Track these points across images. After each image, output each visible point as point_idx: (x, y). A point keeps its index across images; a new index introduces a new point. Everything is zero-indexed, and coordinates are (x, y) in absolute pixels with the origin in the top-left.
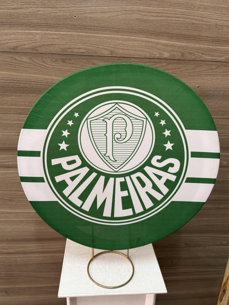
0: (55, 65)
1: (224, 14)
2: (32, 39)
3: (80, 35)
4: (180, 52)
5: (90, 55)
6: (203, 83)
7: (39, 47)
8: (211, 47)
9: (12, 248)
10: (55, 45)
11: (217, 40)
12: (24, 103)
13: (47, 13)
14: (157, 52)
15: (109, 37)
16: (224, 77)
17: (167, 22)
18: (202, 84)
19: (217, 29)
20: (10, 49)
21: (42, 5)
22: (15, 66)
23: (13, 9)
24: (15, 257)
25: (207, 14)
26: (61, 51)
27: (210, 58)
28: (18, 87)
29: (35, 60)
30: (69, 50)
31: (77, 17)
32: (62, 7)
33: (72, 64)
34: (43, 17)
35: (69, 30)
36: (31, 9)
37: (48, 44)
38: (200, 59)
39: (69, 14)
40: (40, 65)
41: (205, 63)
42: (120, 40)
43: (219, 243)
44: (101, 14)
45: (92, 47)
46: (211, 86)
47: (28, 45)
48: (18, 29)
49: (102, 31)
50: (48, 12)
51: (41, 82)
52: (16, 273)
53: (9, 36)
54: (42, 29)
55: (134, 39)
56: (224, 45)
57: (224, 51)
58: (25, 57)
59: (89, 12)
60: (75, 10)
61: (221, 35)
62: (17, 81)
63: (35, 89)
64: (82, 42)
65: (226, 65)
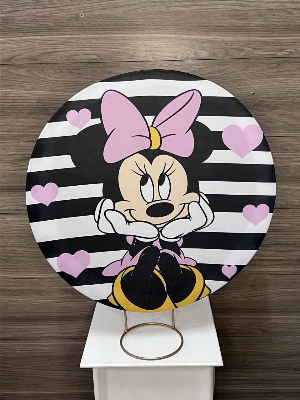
0: (59, 76)
2: (30, 47)
3: (89, 38)
4: (223, 49)
5: (103, 61)
6: (259, 88)
7: (39, 55)
8: (266, 39)
10: (58, 52)
11: (273, 29)
12: (22, 128)
13: (47, 15)
14: (191, 52)
15: (126, 37)
16: (289, 78)
17: (201, 12)
18: (259, 90)
19: (272, 15)
20: (3, 60)
21: (41, 5)
22: (10, 82)
23: (7, 13)
26: (66, 59)
27: (266, 53)
28: (14, 107)
29: (35, 73)
30: (76, 58)
31: (84, 16)
32: (64, 5)
33: (81, 74)
34: (43, 20)
35: (74, 33)
36: (28, 11)
37: (50, 52)
38: (252, 56)
39: (74, 13)
40: (41, 78)
41: (259, 61)
42: (140, 40)
44: (114, 9)
45: (105, 51)
46: (272, 91)
47: (25, 55)
48: (14, 36)
49: (116, 30)
50: (49, 13)
51: (42, 100)
52: (15, 370)
53: (2, 46)
54: (41, 34)
55: (158, 36)
56: (284, 35)
57: (286, 43)
58: (22, 70)
59: (99, 8)
60: (82, 8)
61: (277, 21)
62: (13, 99)
63: (35, 109)
64: (92, 45)
65: (290, 61)
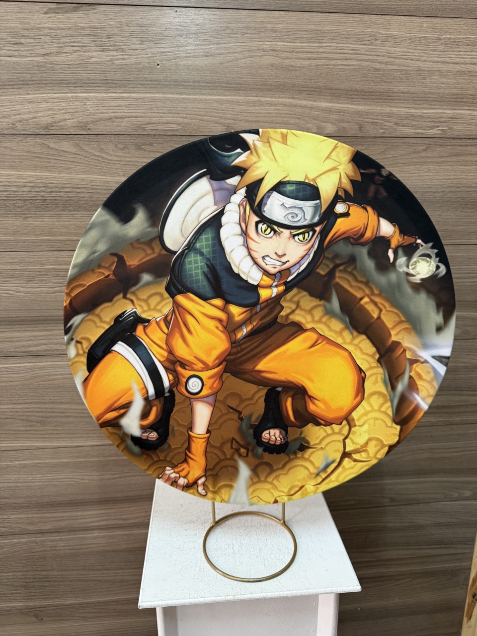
0: (124, 155)
1: (432, 50)
2: (79, 110)
3: (168, 99)
4: (356, 123)
5: (188, 134)
7: (93, 122)
8: (413, 111)
9: (47, 522)
10: (122, 118)
11: (422, 97)
12: (65, 230)
13: (106, 61)
14: (312, 124)
15: (222, 100)
16: (440, 166)
17: (328, 68)
19: (422, 78)
20: (38, 128)
21: (96, 46)
22: (48, 161)
23: (44, 55)
24: (53, 541)
25: (400, 52)
26: (134, 128)
27: (413, 131)
28: (54, 198)
29: (87, 149)
30: (149, 127)
31: (162, 66)
32: (133, 48)
33: (155, 152)
34: (99, 68)
35: (147, 90)
36: (77, 54)
37: (109, 118)
38: (393, 134)
39: (146, 60)
40: (96, 156)
41: (403, 141)
42: (243, 105)
43: (456, 495)
44: (206, 58)
45: (192, 119)
47: (72, 121)
48: (53, 92)
49: (208, 89)
50: (107, 59)
51: (97, 189)
52: (55, 573)
53: (36, 105)
54: (97, 90)
55: (268, 101)
56: (437, 107)
57: (437, 118)
58: (67, 143)
59: (184, 55)
60: (158, 53)
61: (429, 87)
62: (53, 187)
63: (86, 202)
64: (173, 110)
65: (442, 144)
